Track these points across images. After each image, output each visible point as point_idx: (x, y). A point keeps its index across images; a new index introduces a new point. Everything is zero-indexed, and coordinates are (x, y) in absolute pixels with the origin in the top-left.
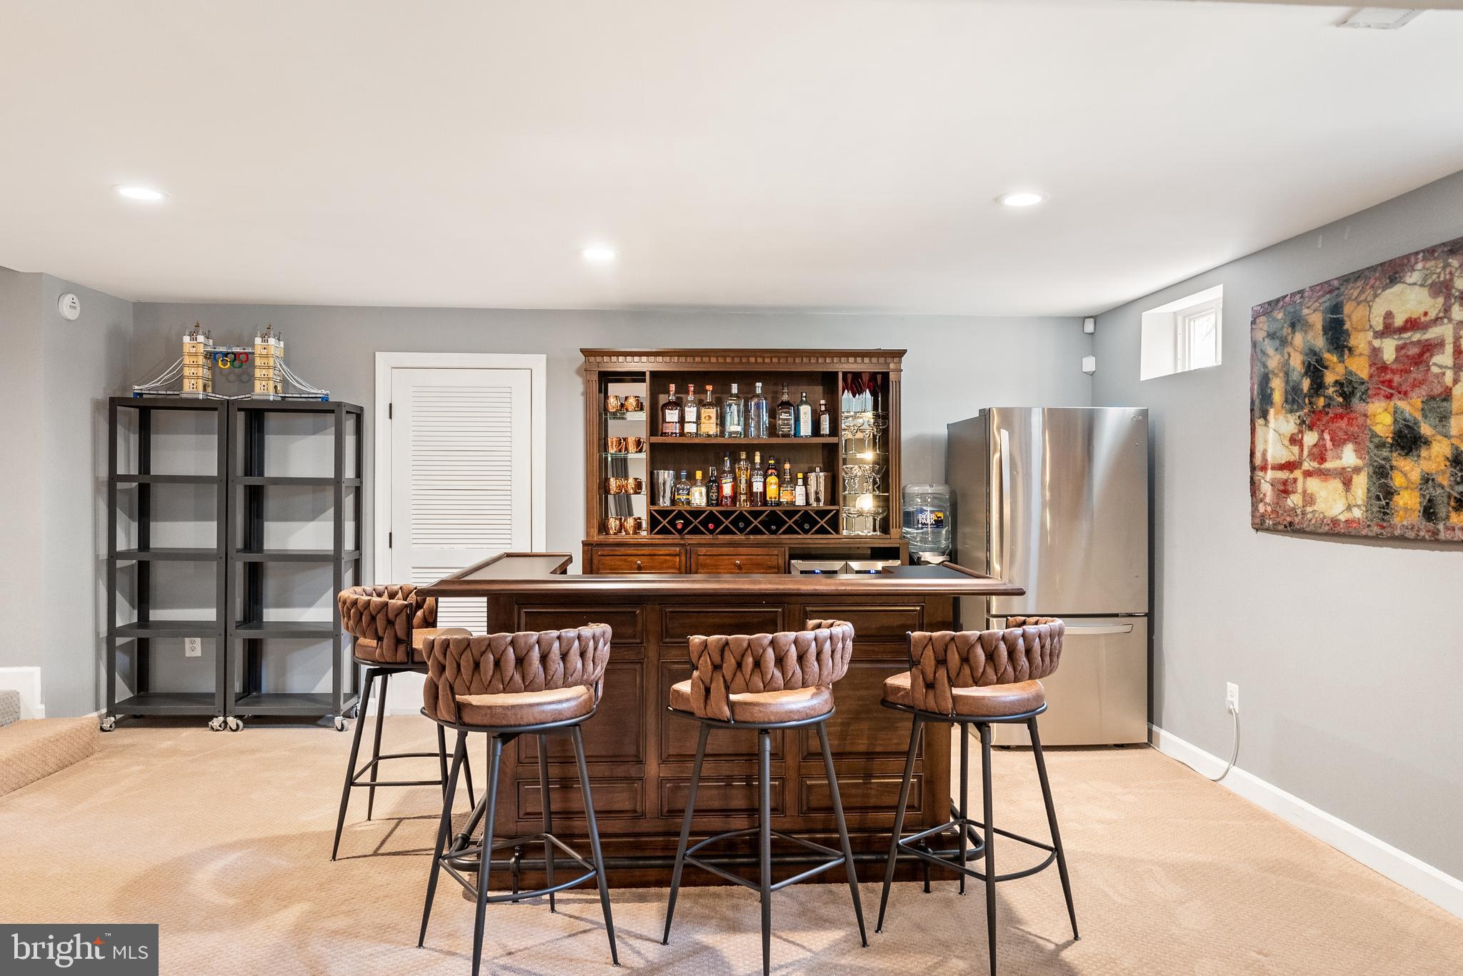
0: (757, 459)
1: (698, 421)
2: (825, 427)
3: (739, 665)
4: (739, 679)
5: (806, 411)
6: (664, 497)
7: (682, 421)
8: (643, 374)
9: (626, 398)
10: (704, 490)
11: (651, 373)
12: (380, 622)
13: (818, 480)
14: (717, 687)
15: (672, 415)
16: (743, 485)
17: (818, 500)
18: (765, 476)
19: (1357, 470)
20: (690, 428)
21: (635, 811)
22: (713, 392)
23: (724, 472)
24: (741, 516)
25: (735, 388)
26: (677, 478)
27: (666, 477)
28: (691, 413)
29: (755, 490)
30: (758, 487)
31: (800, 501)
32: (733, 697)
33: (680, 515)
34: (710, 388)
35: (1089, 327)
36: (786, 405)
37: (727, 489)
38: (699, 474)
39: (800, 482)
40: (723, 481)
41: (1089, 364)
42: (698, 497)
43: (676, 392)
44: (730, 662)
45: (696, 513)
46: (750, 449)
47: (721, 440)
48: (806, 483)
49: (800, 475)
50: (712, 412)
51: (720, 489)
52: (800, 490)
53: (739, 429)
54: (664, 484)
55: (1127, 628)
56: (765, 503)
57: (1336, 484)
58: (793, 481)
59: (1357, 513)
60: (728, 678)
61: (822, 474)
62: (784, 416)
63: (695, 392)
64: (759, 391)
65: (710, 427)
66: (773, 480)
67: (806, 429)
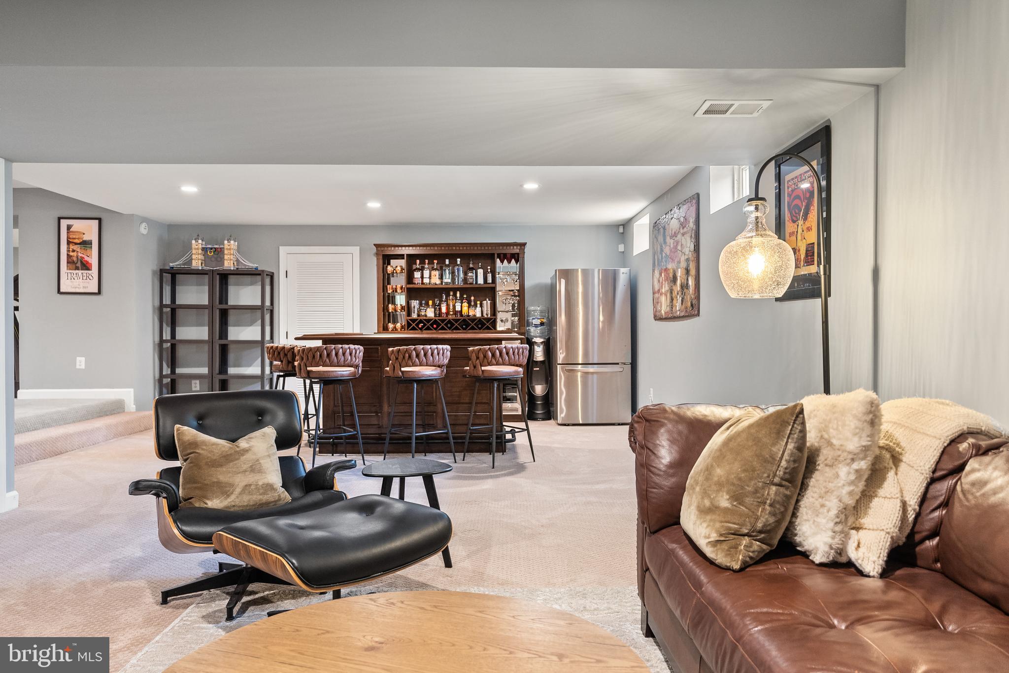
0: (458, 295)
1: (430, 278)
2: (490, 280)
3: (404, 357)
4: (404, 362)
5: (480, 272)
6: (414, 313)
7: (422, 277)
8: (403, 255)
9: (396, 267)
10: (433, 310)
11: (407, 255)
12: (282, 354)
13: (487, 303)
14: (397, 365)
15: (417, 275)
16: (451, 307)
17: (487, 315)
18: (462, 303)
19: (668, 291)
20: (426, 281)
22: (437, 264)
23: (443, 301)
24: (449, 322)
25: (447, 262)
26: (421, 304)
27: (415, 303)
28: (426, 273)
29: (457, 310)
30: (458, 308)
31: (478, 315)
32: (403, 369)
33: (421, 321)
34: (436, 262)
35: (622, 228)
36: (472, 269)
37: (444, 310)
38: (431, 302)
39: (478, 305)
40: (442, 305)
41: (621, 248)
42: (430, 313)
43: (420, 264)
44: (401, 357)
45: (429, 320)
46: (455, 290)
47: (441, 286)
48: (481, 306)
49: (478, 302)
50: (437, 273)
51: (440, 309)
52: (479, 309)
53: (449, 281)
54: (414, 307)
55: (621, 370)
56: (462, 315)
57: (665, 297)
58: (476, 305)
59: (668, 309)
60: (400, 362)
61: (489, 302)
62: (470, 274)
63: (428, 264)
64: (459, 263)
65: (436, 280)
66: (465, 305)
67: (481, 281)
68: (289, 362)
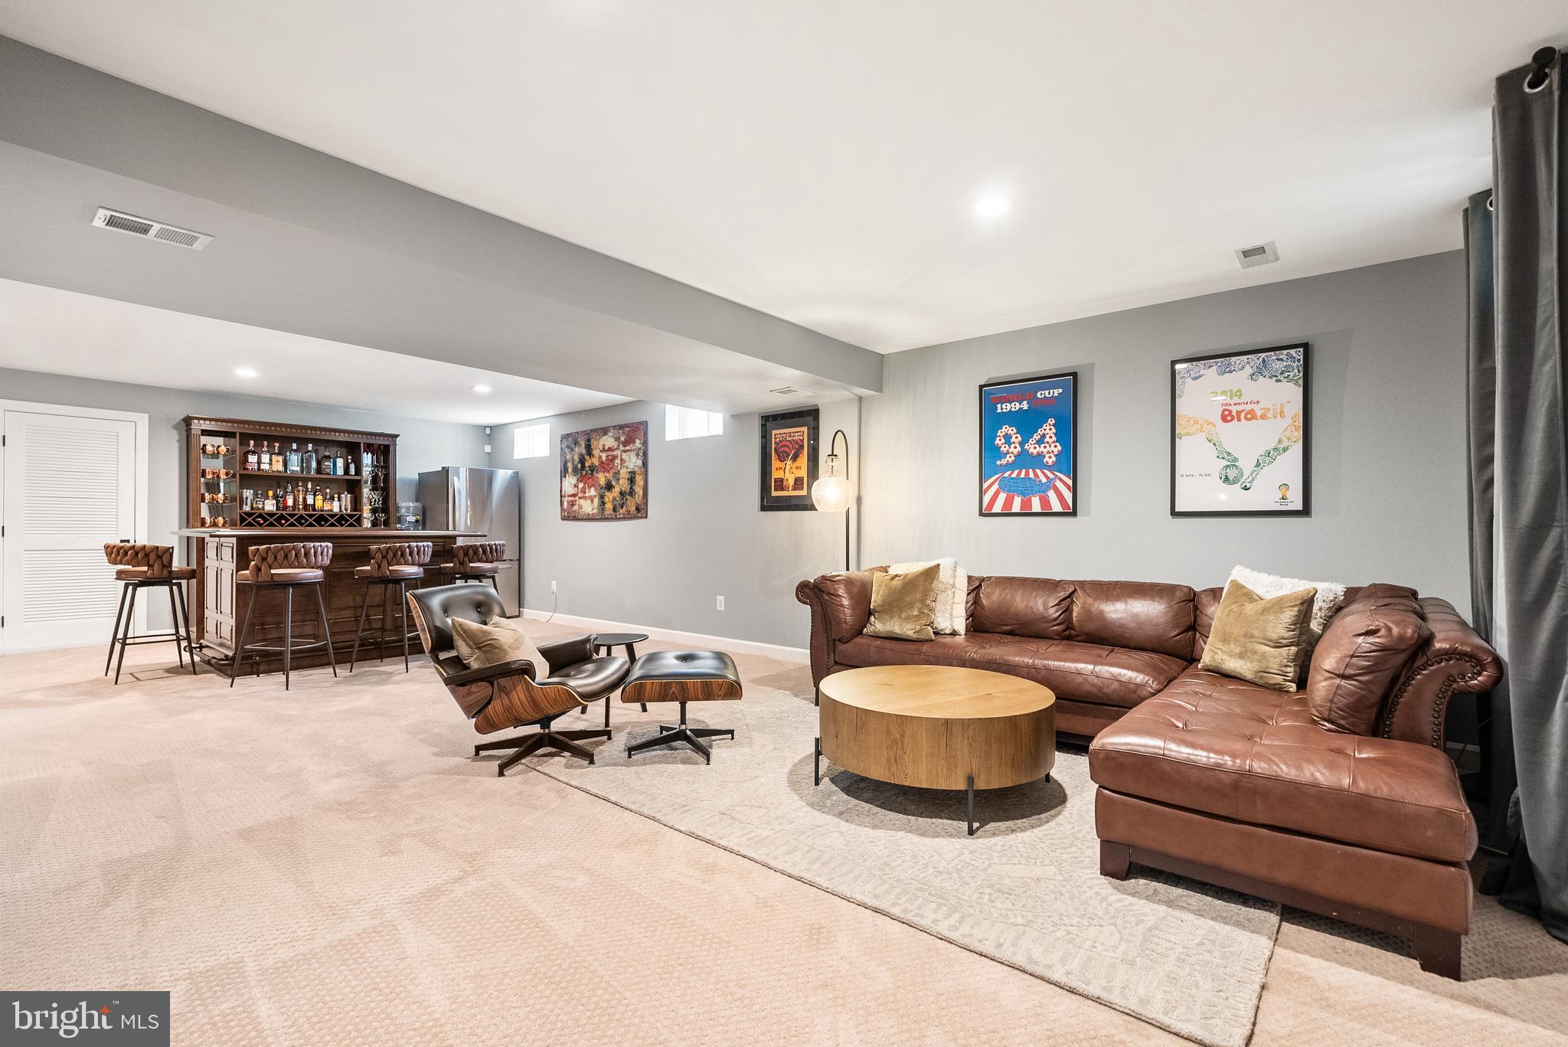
0: (310, 486)
1: (270, 464)
2: (352, 471)
4: (395, 560)
5: (340, 462)
6: (246, 504)
7: (259, 462)
8: (235, 433)
9: (219, 447)
10: (274, 502)
11: (240, 433)
12: (152, 556)
13: (347, 498)
14: (385, 563)
15: (253, 459)
16: (301, 500)
17: (346, 510)
18: (315, 495)
19: (595, 496)
20: (265, 467)
21: (315, 634)
22: (279, 447)
23: (288, 492)
24: (301, 517)
25: (294, 446)
26: (256, 495)
27: (248, 493)
28: (265, 458)
29: (308, 503)
30: (310, 501)
31: (336, 509)
32: (390, 568)
33: (260, 515)
34: (277, 445)
35: (488, 431)
36: (328, 458)
37: (290, 502)
38: (271, 493)
39: (336, 499)
40: (288, 497)
41: (488, 449)
42: (270, 506)
43: (253, 446)
45: (271, 515)
46: (305, 480)
47: (285, 475)
48: (339, 499)
49: (336, 496)
50: (280, 458)
51: (285, 501)
52: (336, 504)
53: (298, 469)
54: (247, 498)
55: (510, 566)
56: (314, 510)
57: (589, 501)
58: (332, 498)
59: (595, 511)
60: (390, 560)
61: (349, 495)
62: (326, 463)
63: (268, 446)
64: (310, 448)
65: (278, 466)
66: (319, 497)
67: (340, 471)
68: (164, 566)
